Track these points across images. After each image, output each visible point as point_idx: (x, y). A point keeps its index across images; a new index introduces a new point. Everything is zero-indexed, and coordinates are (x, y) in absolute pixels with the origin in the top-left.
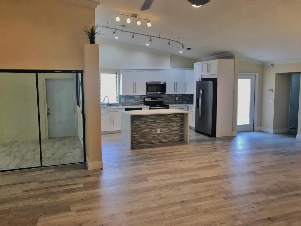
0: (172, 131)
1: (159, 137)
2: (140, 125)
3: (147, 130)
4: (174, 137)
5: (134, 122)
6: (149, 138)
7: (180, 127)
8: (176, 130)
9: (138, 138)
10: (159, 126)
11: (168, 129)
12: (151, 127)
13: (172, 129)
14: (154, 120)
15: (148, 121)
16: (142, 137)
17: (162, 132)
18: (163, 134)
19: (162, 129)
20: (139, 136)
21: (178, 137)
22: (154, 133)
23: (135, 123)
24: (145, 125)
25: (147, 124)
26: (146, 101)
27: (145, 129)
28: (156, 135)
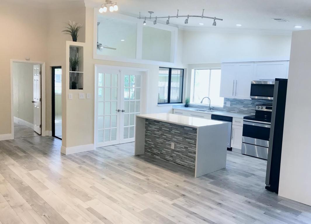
1: (173, 154)
2: (155, 132)
3: (161, 140)
6: (163, 151)
9: (153, 147)
10: (173, 139)
11: (184, 147)
12: (165, 137)
14: (168, 130)
15: (162, 128)
16: (156, 147)
18: (178, 151)
26: (257, 109)
27: (160, 138)
28: (170, 151)
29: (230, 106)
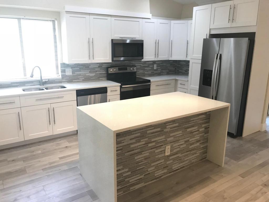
0: (191, 145)
1: (168, 163)
2: (132, 146)
3: (146, 154)
4: (193, 154)
6: (149, 170)
7: (204, 134)
8: (198, 141)
9: (126, 177)
10: (168, 139)
11: (184, 142)
12: (154, 144)
13: (190, 140)
14: (159, 129)
15: (148, 132)
16: (134, 172)
17: (175, 151)
18: (176, 153)
19: (174, 145)
20: (128, 172)
21: (198, 154)
22: (160, 156)
24: (143, 142)
25: (147, 139)
26: (109, 72)
27: (143, 151)
28: (163, 161)
29: (71, 74)
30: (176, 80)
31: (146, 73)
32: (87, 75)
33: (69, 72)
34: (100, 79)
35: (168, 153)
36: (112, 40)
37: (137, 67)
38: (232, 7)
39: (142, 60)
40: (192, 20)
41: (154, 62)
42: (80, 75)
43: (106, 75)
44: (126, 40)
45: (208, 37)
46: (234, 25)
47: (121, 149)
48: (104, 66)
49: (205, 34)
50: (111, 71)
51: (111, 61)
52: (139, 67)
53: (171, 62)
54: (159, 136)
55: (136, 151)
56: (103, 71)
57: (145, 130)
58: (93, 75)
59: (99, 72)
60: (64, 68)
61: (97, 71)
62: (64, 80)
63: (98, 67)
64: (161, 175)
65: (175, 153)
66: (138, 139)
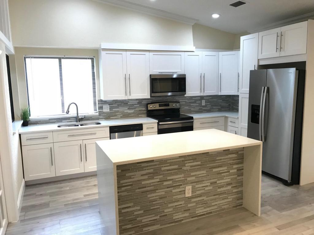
0: (219, 188)
1: (189, 205)
2: (143, 183)
3: (161, 193)
4: (223, 199)
5: (127, 175)
6: (166, 211)
7: (236, 176)
8: (229, 184)
9: (138, 216)
10: (189, 179)
11: (209, 184)
12: (170, 182)
13: (218, 182)
14: (176, 167)
15: (163, 169)
16: (147, 212)
17: (198, 193)
18: (200, 196)
19: (197, 186)
20: (140, 210)
21: (231, 200)
22: (179, 197)
23: (130, 177)
24: (156, 179)
25: (161, 176)
26: (149, 109)
27: (157, 190)
28: (183, 202)
29: (109, 111)
30: (226, 118)
31: (192, 109)
32: (125, 111)
33: (106, 109)
34: (140, 115)
35: (188, 194)
36: (150, 75)
37: (181, 103)
38: (279, 35)
39: (185, 96)
40: (240, 50)
41: (202, 98)
42: (118, 112)
43: (146, 112)
44: (173, 75)
45: (256, 69)
46: (283, 54)
47: (131, 185)
48: (144, 102)
49: (252, 65)
50: (151, 107)
51: (149, 97)
52: (184, 103)
53: (223, 97)
54: (176, 174)
55: (149, 189)
56: (142, 108)
57: (159, 166)
58: (132, 111)
59: (138, 108)
60: (101, 105)
61: (136, 108)
62: (102, 117)
63: (137, 103)
64: (181, 219)
65: (198, 195)
66: (151, 176)
